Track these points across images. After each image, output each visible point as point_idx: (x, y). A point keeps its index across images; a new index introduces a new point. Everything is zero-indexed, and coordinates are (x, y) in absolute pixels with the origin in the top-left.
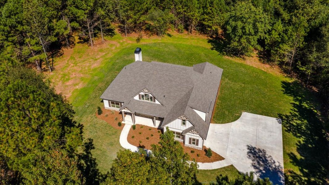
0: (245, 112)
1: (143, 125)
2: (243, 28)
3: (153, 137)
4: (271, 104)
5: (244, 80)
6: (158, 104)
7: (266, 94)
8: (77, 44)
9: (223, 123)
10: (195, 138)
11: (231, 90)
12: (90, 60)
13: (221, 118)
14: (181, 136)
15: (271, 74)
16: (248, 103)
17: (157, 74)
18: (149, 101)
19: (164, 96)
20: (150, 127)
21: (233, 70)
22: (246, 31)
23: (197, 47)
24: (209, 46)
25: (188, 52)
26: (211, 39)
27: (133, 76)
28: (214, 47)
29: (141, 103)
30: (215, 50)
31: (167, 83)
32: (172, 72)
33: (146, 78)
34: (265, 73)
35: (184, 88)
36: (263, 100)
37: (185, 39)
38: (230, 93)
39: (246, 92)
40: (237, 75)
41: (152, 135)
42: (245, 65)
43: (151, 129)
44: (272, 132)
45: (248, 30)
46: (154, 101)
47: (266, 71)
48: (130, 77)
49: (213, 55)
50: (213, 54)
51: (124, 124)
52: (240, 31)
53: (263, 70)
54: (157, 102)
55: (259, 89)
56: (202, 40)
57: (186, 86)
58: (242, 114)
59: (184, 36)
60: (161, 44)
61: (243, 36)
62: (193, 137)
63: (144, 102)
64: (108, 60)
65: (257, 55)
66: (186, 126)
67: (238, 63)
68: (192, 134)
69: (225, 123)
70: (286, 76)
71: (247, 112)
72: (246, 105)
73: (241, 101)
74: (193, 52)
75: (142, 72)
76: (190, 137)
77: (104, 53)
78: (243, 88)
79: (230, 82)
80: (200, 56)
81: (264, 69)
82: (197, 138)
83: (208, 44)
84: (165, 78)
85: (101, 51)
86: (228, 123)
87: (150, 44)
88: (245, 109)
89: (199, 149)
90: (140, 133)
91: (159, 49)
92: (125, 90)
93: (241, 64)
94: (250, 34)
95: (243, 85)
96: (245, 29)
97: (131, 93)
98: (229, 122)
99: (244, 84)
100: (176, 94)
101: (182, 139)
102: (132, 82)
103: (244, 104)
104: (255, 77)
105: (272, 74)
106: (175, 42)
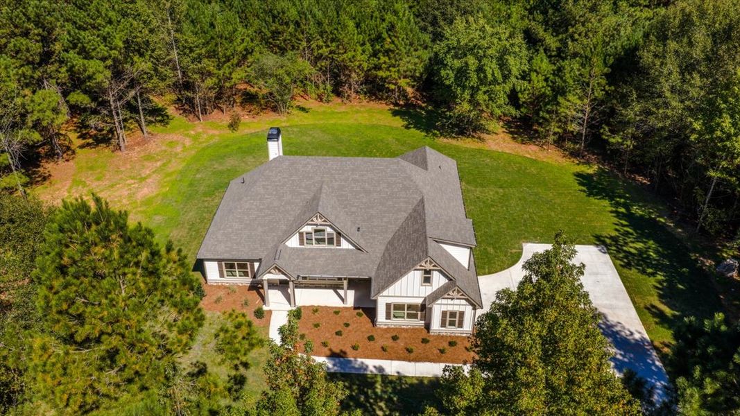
0: (527, 242)
1: (316, 305)
2: (480, 70)
3: (350, 328)
4: (570, 220)
5: (499, 180)
6: (348, 250)
7: (553, 202)
8: (78, 150)
9: (493, 273)
10: (456, 308)
11: (481, 204)
12: (128, 182)
13: (485, 264)
14: (419, 313)
15: (548, 163)
16: (525, 225)
17: (332, 182)
18: (325, 246)
19: (359, 228)
20: (336, 308)
21: (468, 163)
22: (485, 77)
23: (373, 127)
24: (398, 122)
25: (357, 139)
26: (397, 108)
27: (274, 193)
28: (410, 124)
29: (307, 252)
30: (414, 128)
31: (359, 199)
32: (367, 171)
33: (305, 194)
34: (534, 161)
36: (553, 214)
37: (340, 113)
38: (481, 210)
39: (513, 203)
40: (479, 172)
41: (347, 325)
42: (487, 151)
43: (339, 312)
44: (597, 274)
45: (491, 72)
46: (339, 244)
47: (534, 158)
48: (266, 196)
49: (415, 139)
50: (414, 137)
51: (270, 312)
52: (474, 76)
53: (529, 156)
54: (345, 245)
55: (536, 195)
56: (377, 113)
57: (404, 198)
58: (524, 248)
59: (335, 109)
60: (289, 129)
61: (480, 87)
62: (450, 308)
63: (312, 250)
64: (174, 177)
65: (504, 130)
66: (432, 286)
67: (473, 150)
68: (450, 301)
69: (496, 272)
70: (577, 162)
71: (532, 243)
72: (523, 228)
73: (510, 222)
74: (368, 139)
75: (293, 181)
76: (444, 308)
77: (159, 164)
78: (503, 196)
79: (473, 189)
80: (388, 144)
81: (529, 154)
82: (462, 309)
83: (394, 118)
84: (353, 188)
85: (149, 158)
86: (501, 270)
87: (263, 131)
88: (525, 238)
90: (317, 326)
91: (289, 139)
92: (260, 229)
93: (480, 151)
94: (495, 81)
95: (501, 190)
96: (484, 72)
97: (274, 234)
98: (504, 269)
99: (501, 188)
100: (385, 220)
101: (421, 320)
102: (275, 207)
103: (518, 227)
104: (518, 171)
105: (550, 162)
106: (322, 122)
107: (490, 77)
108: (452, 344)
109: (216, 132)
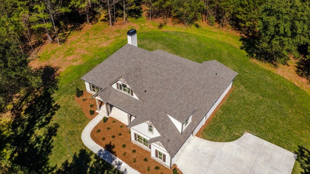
0: (249, 132)
1: (117, 119)
2: (277, 26)
3: (121, 136)
4: (288, 131)
5: (265, 92)
6: (135, 99)
7: (288, 115)
9: (213, 141)
10: (161, 151)
11: (243, 101)
12: (102, 39)
13: (214, 134)
15: (305, 92)
16: (257, 122)
17: (143, 63)
18: (126, 93)
19: (146, 91)
20: (123, 124)
21: (256, 77)
22: (279, 31)
23: (223, 43)
24: (241, 44)
25: (209, 47)
26: (245, 37)
27: (119, 60)
28: (245, 47)
29: (118, 93)
30: (245, 49)
31: (152, 76)
33: (131, 65)
34: (297, 88)
35: (170, 86)
36: (281, 122)
37: (213, 32)
38: (239, 104)
39: (262, 107)
40: (258, 84)
41: (120, 134)
42: (273, 73)
43: (123, 127)
45: (283, 29)
46: (132, 95)
47: (299, 86)
48: (115, 61)
49: (238, 55)
50: (238, 54)
51: (98, 114)
52: (272, 29)
53: (296, 84)
54: (135, 96)
55: (280, 108)
56: (231, 37)
57: (172, 83)
58: (244, 135)
59: (212, 29)
60: (183, 34)
61: (276, 36)
62: (159, 150)
63: (121, 93)
65: (296, 65)
66: (153, 134)
67: (265, 70)
69: (215, 141)
71: (251, 133)
72: (254, 124)
73: (250, 117)
74: (215, 48)
76: (157, 148)
77: (119, 34)
78: (259, 101)
79: (246, 91)
80: (222, 54)
81: (298, 83)
82: (165, 153)
83: (239, 42)
84: (151, 69)
85: (118, 31)
86: (219, 141)
87: (171, 32)
88: (250, 130)
89: (166, 167)
90: (109, 129)
91: (178, 38)
92: (107, 75)
93: (269, 72)
94: (285, 35)
95: (261, 98)
96: (279, 28)
97: (111, 79)
98: (222, 141)
99: (263, 96)
100: (159, 91)
102: (116, 67)
103: (251, 122)
104: (282, 91)
105: (307, 92)
106: (200, 34)
107: (282, 31)
108: (157, 168)
109: (152, 27)
